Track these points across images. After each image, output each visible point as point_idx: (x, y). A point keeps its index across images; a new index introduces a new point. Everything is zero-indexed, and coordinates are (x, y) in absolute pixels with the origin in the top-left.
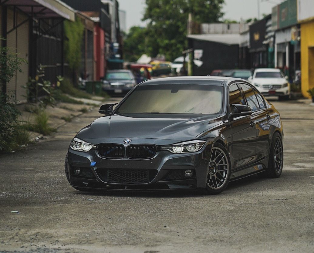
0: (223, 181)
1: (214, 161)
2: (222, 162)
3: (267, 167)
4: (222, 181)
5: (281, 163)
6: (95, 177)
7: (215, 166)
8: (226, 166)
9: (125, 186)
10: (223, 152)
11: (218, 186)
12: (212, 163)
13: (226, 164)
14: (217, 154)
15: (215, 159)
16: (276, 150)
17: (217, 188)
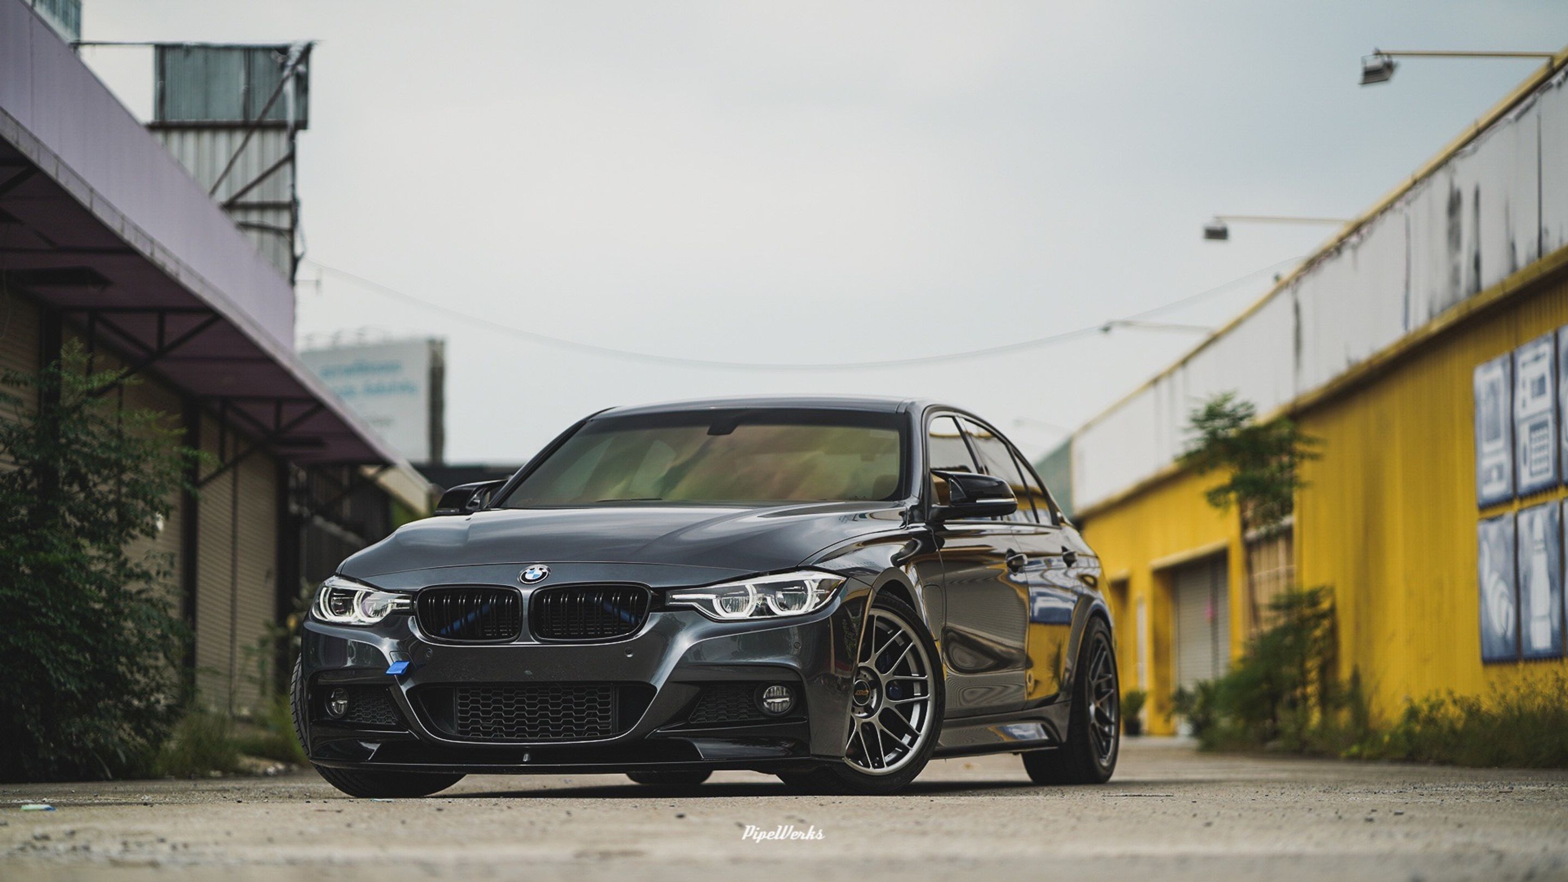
0: (912, 743)
1: (870, 663)
2: (904, 669)
3: (1064, 739)
4: (906, 740)
5: (1113, 733)
6: (404, 723)
7: (876, 683)
8: (924, 684)
9: (523, 750)
10: (905, 627)
11: (889, 764)
12: (864, 673)
13: (922, 673)
14: (882, 637)
15: (875, 656)
16: (1094, 683)
17: (886, 769)
